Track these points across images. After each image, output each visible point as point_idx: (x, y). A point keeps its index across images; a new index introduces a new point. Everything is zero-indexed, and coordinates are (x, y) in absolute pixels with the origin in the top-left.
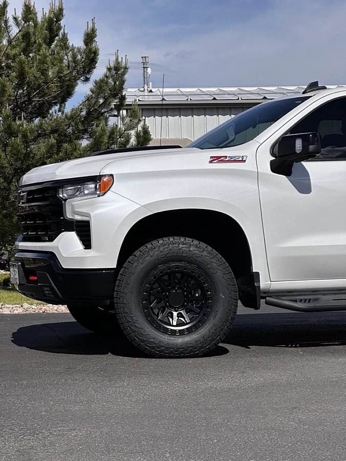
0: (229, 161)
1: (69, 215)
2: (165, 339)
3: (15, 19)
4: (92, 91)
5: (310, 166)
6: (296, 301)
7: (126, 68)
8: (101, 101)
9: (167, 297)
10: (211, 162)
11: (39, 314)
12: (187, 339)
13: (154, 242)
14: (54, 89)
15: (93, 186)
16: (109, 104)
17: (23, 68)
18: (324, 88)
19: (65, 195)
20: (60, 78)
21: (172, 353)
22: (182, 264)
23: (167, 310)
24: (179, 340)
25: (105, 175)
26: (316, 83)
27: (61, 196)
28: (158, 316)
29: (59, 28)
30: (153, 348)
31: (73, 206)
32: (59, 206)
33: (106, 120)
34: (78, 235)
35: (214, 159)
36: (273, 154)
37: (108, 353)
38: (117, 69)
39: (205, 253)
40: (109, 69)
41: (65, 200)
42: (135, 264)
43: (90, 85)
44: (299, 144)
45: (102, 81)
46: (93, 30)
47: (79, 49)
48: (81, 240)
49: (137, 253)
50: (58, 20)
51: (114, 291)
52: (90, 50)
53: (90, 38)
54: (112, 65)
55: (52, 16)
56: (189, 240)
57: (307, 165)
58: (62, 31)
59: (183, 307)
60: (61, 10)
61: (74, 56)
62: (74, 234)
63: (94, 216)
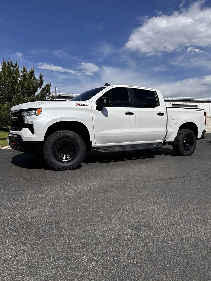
0: (82, 105)
1: (26, 122)
2: (61, 164)
3: (21, 71)
4: (42, 91)
5: (108, 108)
6: (103, 150)
7: (50, 85)
8: (44, 93)
9: (62, 150)
10: (77, 105)
12: (69, 164)
13: (57, 132)
14: (32, 90)
15: (35, 112)
16: (46, 94)
18: (110, 85)
19: (24, 115)
20: (33, 87)
21: (64, 169)
22: (67, 139)
23: (62, 155)
24: (66, 165)
25: (39, 108)
26: (108, 83)
27: (23, 115)
28: (58, 156)
30: (57, 168)
31: (27, 119)
32: (22, 119)
33: (46, 98)
34: (29, 129)
35: (78, 104)
36: (96, 104)
37: (41, 168)
39: (75, 136)
40: (46, 85)
41: (24, 117)
42: (51, 139)
43: (41, 89)
44: (105, 101)
45: (44, 88)
46: (42, 75)
47: (38, 80)
48: (30, 131)
49: (51, 135)
50: (33, 73)
51: (43, 149)
52: (41, 80)
53: (41, 77)
54: (47, 84)
55: (31, 71)
56: (69, 131)
57: (107, 108)
58: (34, 75)
59: (67, 153)
60: (34, 70)
61: (37, 82)
62: (27, 129)
63: (35, 123)
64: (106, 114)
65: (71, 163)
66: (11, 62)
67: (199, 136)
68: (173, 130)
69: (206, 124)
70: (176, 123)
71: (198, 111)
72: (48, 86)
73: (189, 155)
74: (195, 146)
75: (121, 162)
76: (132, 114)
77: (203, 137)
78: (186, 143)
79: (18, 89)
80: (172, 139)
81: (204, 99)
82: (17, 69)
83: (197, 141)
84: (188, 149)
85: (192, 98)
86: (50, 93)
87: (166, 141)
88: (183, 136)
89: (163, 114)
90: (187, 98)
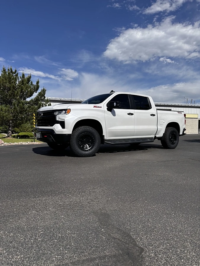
0: (98, 107)
1: (57, 119)
2: (84, 152)
3: (20, 77)
4: (38, 94)
5: (115, 110)
6: (111, 142)
7: (46, 90)
8: (40, 97)
11: (32, 144)
13: (81, 127)
15: (65, 112)
16: (42, 98)
17: (22, 88)
18: (115, 92)
24: (87, 152)
27: (55, 114)
29: (30, 80)
30: (80, 155)
31: (59, 117)
32: (55, 117)
36: (107, 107)
38: (44, 90)
39: (93, 130)
43: (38, 93)
44: (115, 104)
45: (40, 93)
46: (38, 81)
47: (35, 85)
48: (61, 126)
50: (30, 78)
52: (38, 86)
53: (38, 83)
54: (43, 89)
56: (89, 127)
58: (31, 81)
59: (87, 144)
61: (34, 87)
62: (59, 125)
63: (66, 120)
64: (114, 115)
65: (90, 151)
66: (11, 69)
67: (181, 133)
68: (162, 128)
69: (186, 124)
70: (164, 122)
71: (179, 113)
72: (44, 91)
73: (174, 148)
74: (178, 141)
75: (122, 152)
76: (132, 114)
77: (183, 134)
78: (171, 138)
79: (18, 93)
80: (160, 135)
81: (177, 104)
82: (17, 75)
83: (180, 137)
84: (173, 143)
85: (166, 104)
86: (45, 97)
87: (157, 137)
88: (169, 132)
89: (154, 115)
90: (162, 104)
